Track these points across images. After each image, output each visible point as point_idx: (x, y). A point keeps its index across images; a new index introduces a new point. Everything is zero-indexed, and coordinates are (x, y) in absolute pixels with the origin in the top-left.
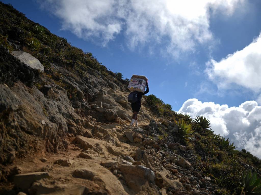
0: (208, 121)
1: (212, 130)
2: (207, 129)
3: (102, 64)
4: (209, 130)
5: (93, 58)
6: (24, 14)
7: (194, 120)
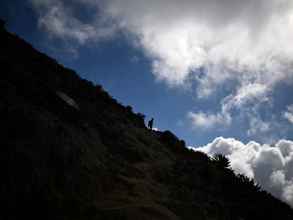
0: (228, 159)
1: (232, 169)
2: (227, 168)
3: (113, 97)
4: (229, 169)
5: (104, 90)
6: (32, 45)
7: (212, 158)
